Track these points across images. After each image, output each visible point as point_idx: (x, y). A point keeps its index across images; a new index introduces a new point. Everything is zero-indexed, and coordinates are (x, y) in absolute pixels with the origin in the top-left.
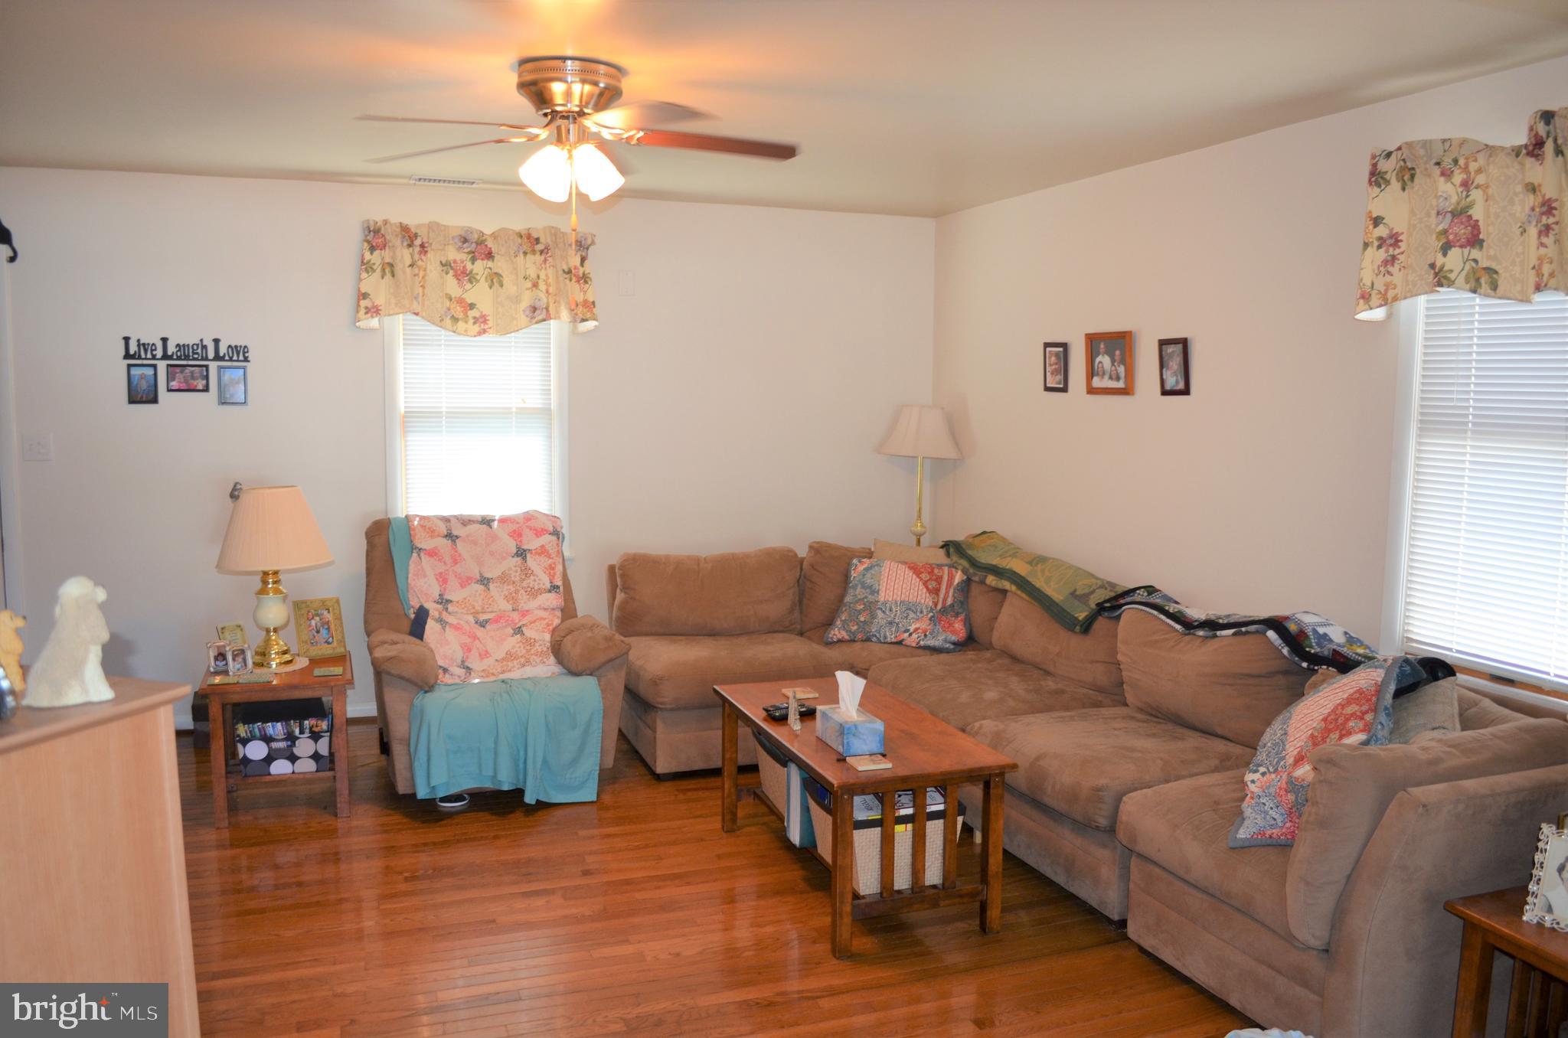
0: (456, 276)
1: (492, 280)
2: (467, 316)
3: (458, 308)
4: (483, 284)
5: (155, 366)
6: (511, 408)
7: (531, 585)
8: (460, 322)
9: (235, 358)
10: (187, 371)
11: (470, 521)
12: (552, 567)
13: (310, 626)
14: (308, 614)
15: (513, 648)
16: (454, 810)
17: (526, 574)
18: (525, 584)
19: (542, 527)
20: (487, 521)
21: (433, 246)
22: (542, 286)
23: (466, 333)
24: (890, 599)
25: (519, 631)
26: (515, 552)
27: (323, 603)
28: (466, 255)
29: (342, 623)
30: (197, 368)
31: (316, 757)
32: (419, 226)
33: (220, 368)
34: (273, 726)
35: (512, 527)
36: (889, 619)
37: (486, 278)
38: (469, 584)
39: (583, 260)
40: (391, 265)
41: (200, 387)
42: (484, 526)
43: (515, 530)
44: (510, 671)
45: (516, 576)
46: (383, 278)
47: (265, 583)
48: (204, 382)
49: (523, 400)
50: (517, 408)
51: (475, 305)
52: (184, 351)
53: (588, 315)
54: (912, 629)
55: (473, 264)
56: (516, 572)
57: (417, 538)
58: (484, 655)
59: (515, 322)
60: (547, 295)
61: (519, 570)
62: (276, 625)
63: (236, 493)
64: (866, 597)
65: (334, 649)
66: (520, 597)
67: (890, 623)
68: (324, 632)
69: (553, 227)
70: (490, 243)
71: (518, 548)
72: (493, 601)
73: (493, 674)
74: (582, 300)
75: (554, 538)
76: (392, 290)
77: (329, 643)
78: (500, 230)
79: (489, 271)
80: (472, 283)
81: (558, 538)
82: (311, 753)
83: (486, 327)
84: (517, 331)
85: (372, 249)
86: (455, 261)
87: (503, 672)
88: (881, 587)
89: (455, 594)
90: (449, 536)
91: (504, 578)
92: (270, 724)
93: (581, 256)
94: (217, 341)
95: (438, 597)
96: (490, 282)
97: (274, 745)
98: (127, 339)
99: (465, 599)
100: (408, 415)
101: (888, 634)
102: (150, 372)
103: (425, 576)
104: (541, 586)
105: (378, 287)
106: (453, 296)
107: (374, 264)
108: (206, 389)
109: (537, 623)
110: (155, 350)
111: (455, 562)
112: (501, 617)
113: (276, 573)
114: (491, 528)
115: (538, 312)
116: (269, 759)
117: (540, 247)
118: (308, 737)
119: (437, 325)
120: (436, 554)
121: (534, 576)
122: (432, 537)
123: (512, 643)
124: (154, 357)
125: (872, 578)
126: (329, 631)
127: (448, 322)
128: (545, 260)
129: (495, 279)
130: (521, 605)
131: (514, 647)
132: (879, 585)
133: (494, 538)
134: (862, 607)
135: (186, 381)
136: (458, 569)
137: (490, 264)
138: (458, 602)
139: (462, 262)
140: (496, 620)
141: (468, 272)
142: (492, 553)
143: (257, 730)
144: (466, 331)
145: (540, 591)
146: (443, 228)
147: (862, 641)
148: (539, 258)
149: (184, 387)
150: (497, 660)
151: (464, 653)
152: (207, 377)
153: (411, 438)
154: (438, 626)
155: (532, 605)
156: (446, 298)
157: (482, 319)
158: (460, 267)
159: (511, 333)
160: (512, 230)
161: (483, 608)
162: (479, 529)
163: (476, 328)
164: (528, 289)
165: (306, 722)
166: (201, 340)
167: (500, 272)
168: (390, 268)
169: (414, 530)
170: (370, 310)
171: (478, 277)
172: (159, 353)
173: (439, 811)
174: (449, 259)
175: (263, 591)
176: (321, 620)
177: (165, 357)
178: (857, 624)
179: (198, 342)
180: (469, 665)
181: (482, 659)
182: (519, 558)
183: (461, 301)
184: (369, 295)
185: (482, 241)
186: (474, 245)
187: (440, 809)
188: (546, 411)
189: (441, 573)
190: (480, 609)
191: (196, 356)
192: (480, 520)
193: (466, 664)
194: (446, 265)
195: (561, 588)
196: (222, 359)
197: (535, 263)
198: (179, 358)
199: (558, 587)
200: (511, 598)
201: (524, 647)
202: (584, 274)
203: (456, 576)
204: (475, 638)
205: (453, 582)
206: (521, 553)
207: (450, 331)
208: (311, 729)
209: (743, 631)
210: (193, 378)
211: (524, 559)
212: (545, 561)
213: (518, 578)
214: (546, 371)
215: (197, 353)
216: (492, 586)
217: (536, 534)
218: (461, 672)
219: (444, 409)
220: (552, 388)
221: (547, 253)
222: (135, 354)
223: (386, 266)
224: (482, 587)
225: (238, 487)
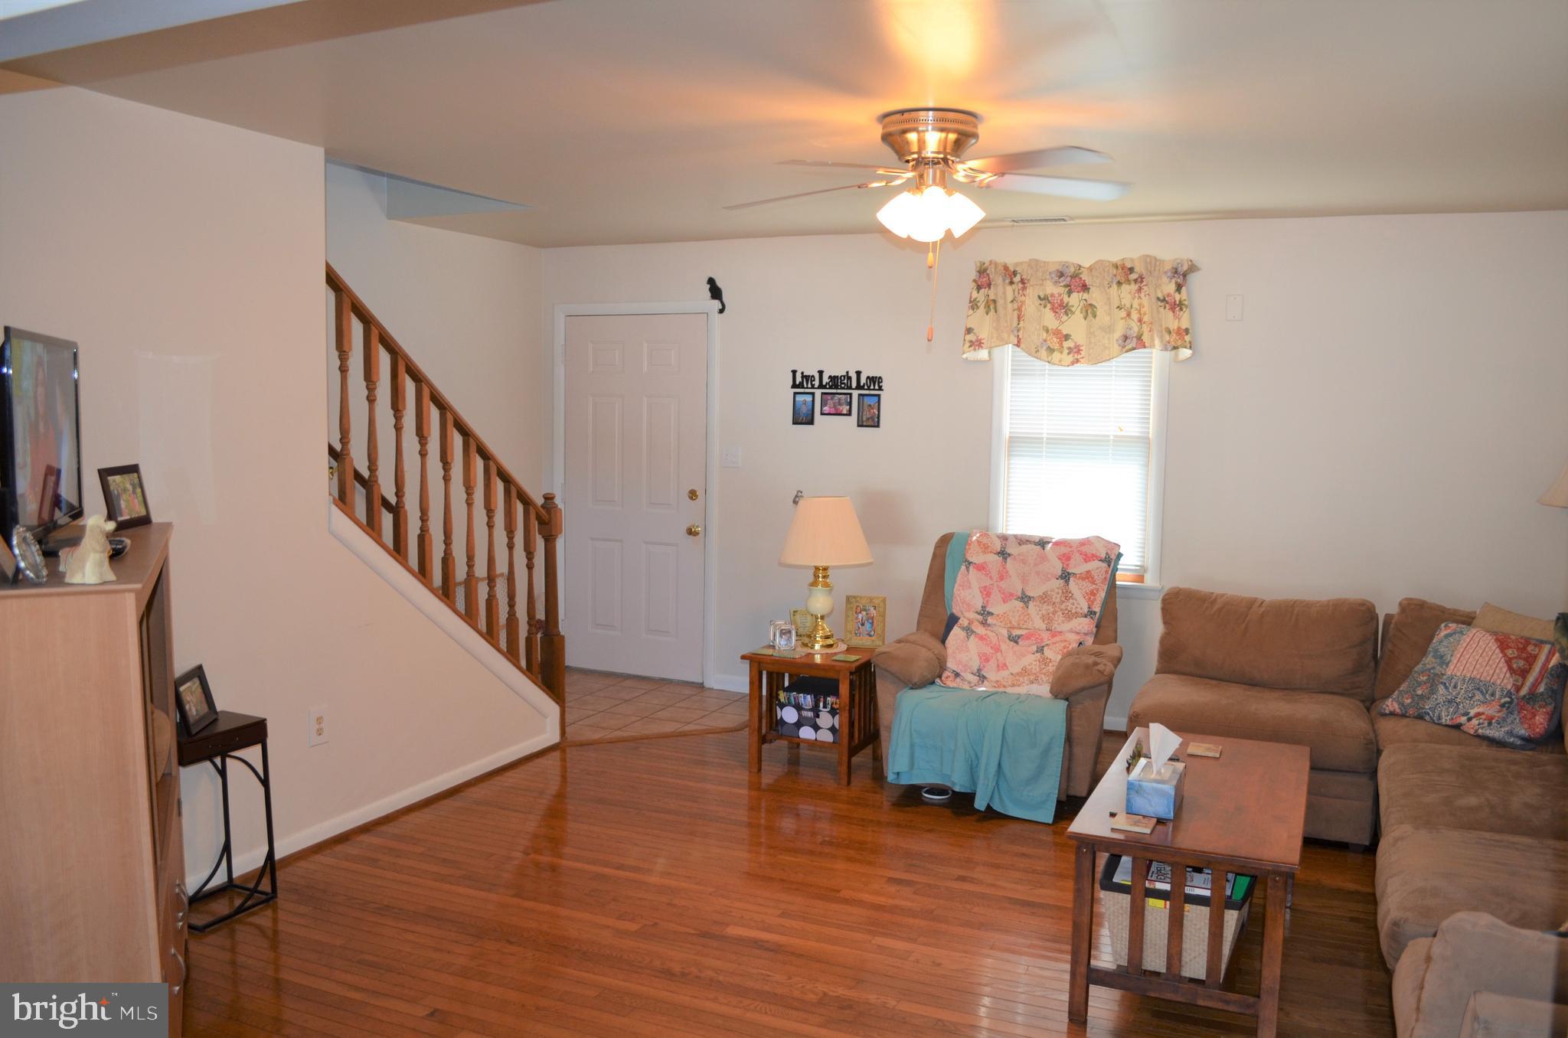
0: (1052, 309)
1: (1087, 312)
2: (1063, 347)
3: (1055, 339)
4: (1078, 316)
5: (813, 394)
6: (1108, 436)
7: (1069, 608)
8: (1055, 353)
9: (872, 387)
10: (836, 398)
11: (1027, 541)
12: (1093, 593)
13: (857, 618)
14: (856, 608)
15: (1029, 665)
16: (931, 801)
17: (1066, 597)
18: (1063, 607)
19: (1094, 552)
20: (1042, 543)
21: (1031, 283)
22: (1135, 316)
23: (1060, 363)
24: (1458, 674)
25: (1040, 650)
26: (1060, 574)
27: (871, 600)
28: (1063, 289)
29: (884, 620)
30: (843, 396)
31: (833, 729)
32: (1017, 264)
33: (860, 395)
34: (804, 698)
35: (1063, 550)
36: (1449, 697)
37: (1081, 309)
38: (1011, 600)
39: (1179, 288)
40: (994, 301)
41: (845, 412)
42: (1039, 547)
43: (1065, 554)
44: (1019, 686)
45: (1056, 598)
46: (987, 314)
47: (816, 576)
48: (848, 407)
49: (1120, 428)
50: (1115, 436)
51: (1070, 336)
52: (835, 381)
53: (1179, 343)
54: (1472, 712)
55: (1069, 296)
56: (1058, 593)
57: (970, 551)
58: (1003, 666)
59: (1107, 352)
60: (1139, 324)
61: (1061, 592)
62: (824, 613)
63: (797, 499)
64: (1434, 668)
65: (873, 641)
66: (1056, 618)
67: (1450, 702)
68: (868, 626)
69: (1147, 256)
70: (1084, 277)
71: (1064, 571)
72: (1028, 619)
73: (1004, 686)
74: (1176, 328)
75: (1105, 565)
76: (994, 325)
77: (870, 636)
78: (1096, 262)
79: (1085, 302)
80: (1067, 315)
81: (1109, 566)
82: (830, 726)
83: (1079, 356)
84: (1109, 360)
85: (979, 288)
86: (1052, 295)
87: (1013, 685)
88: (1453, 658)
89: (997, 608)
90: (1003, 554)
91: (1045, 598)
92: (802, 695)
93: (1176, 282)
94: (858, 373)
95: (981, 609)
96: (1085, 314)
97: (805, 713)
98: (794, 372)
99: (1005, 613)
100: (1013, 440)
101: (1443, 714)
102: (809, 398)
103: (970, 587)
104: (1079, 610)
105: (983, 322)
106: (1050, 328)
107: (979, 302)
108: (849, 414)
109: (1057, 645)
110: (814, 380)
111: (1002, 578)
112: (1032, 635)
113: (825, 569)
114: (1044, 549)
115: (1128, 341)
116: (799, 725)
117: (1133, 276)
118: (828, 712)
119: (1033, 356)
120: (984, 568)
121: (1073, 599)
122: (984, 552)
123: (1030, 660)
124: (813, 387)
125: (1447, 647)
126: (872, 625)
127: (1043, 353)
128: (1140, 290)
129: (1090, 310)
130: (1056, 625)
131: (1031, 664)
132: (1452, 656)
133: (1044, 559)
134: (1425, 678)
135: (835, 406)
136: (1003, 584)
137: (1085, 296)
138: (998, 616)
139: (1060, 295)
140: (1028, 637)
141: (1064, 305)
142: (1038, 573)
143: (792, 699)
144: (1060, 361)
145: (1077, 615)
146: (1042, 264)
147: (1414, 717)
148: (1134, 287)
149: (833, 411)
150: (1012, 674)
151: (981, 663)
152: (850, 404)
153: (1014, 461)
154: (963, 634)
155: (1066, 627)
156: (1043, 329)
157: (1076, 350)
158: (1057, 301)
159: (1102, 362)
160: (1109, 261)
161: (1019, 625)
162: (1032, 550)
163: (1070, 358)
164: (1122, 319)
165: (829, 699)
166: (847, 372)
167: (1094, 303)
168: (991, 305)
169: (970, 545)
170: (974, 344)
171: (1073, 309)
172: (817, 383)
173: (923, 800)
174: (1047, 293)
175: (814, 584)
176: (867, 614)
177: (821, 386)
178: (1412, 698)
179: (845, 374)
180: (985, 674)
181: (999, 670)
182: (1062, 581)
183: (1057, 333)
184: (973, 330)
185: (1078, 274)
186: (1069, 279)
187: (923, 798)
188: (1145, 440)
189: (986, 587)
190: (1016, 624)
191: (843, 386)
192: (1037, 541)
193: (983, 673)
194: (1044, 299)
195: (1098, 615)
196: (862, 388)
197: (1130, 293)
198: (830, 388)
199: (1095, 613)
200: (1048, 619)
201: (1039, 666)
202: (1180, 301)
203: (1000, 591)
204: (997, 649)
205: (996, 596)
206: (1066, 576)
207: (1045, 361)
208: (832, 704)
209: (1286, 686)
210: (840, 404)
211: (1067, 582)
212: (1088, 586)
213: (1058, 600)
214: (1145, 400)
215: (844, 383)
216: (1031, 604)
217: (1085, 559)
218: (974, 679)
219: (1045, 436)
220: (1151, 417)
221: (1142, 282)
222: (801, 383)
223: (991, 303)
224: (1022, 604)
225: (800, 494)
